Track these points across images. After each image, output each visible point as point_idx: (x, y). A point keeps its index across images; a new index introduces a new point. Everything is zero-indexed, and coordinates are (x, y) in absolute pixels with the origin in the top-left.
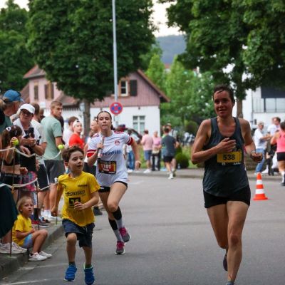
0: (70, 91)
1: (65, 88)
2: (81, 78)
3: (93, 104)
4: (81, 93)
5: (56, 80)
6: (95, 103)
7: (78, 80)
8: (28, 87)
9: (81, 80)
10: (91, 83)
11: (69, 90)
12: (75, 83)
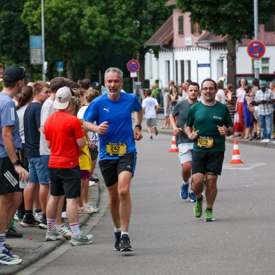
0: (209, 25)
1: (202, 20)
2: (222, 7)
3: (240, 42)
4: (223, 28)
5: (189, 9)
6: (243, 40)
7: (219, 9)
8: (172, 19)
9: (223, 9)
10: (237, 13)
11: (207, 23)
12: (214, 13)
